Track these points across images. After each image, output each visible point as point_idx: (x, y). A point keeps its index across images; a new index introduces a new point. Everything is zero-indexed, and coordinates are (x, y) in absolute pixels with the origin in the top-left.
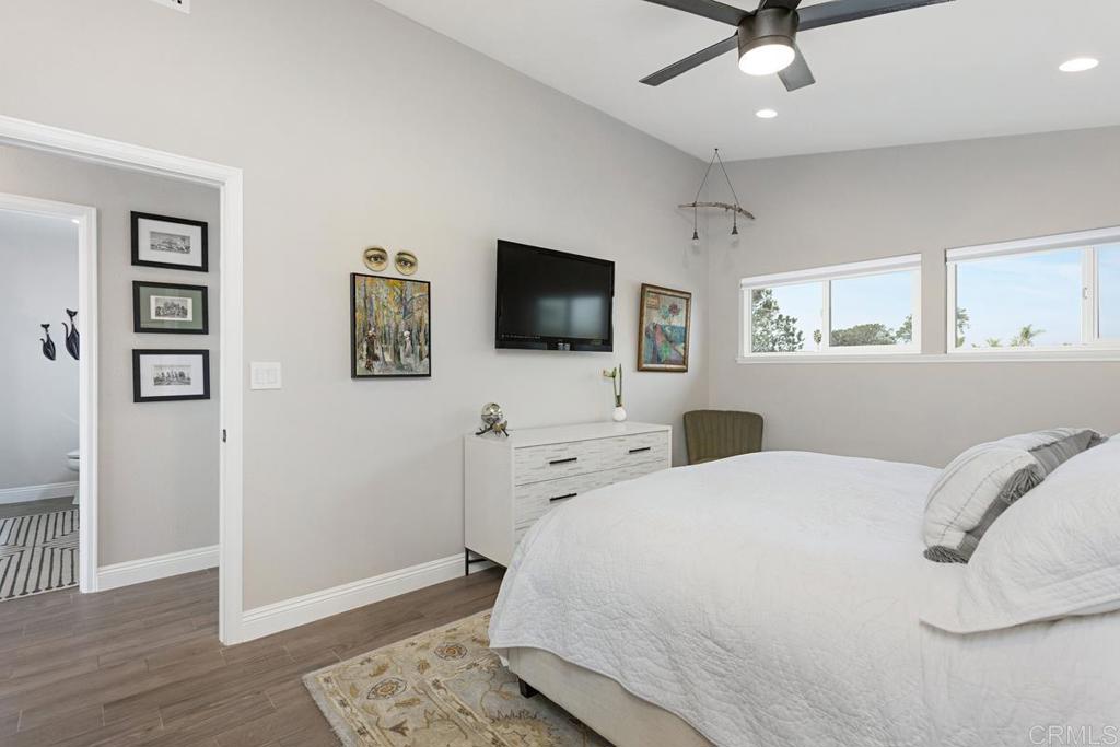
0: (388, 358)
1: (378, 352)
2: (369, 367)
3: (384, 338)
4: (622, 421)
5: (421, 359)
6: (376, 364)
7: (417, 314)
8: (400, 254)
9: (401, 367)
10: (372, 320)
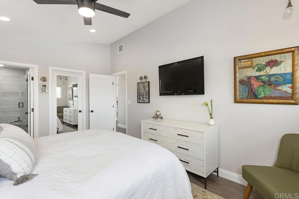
0: (142, 99)
1: (140, 98)
2: (139, 101)
3: (141, 95)
4: (213, 126)
5: (147, 99)
6: (140, 100)
7: (146, 89)
8: (145, 76)
9: (144, 101)
10: (139, 91)
